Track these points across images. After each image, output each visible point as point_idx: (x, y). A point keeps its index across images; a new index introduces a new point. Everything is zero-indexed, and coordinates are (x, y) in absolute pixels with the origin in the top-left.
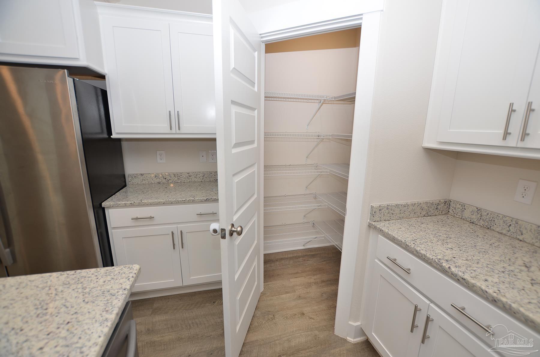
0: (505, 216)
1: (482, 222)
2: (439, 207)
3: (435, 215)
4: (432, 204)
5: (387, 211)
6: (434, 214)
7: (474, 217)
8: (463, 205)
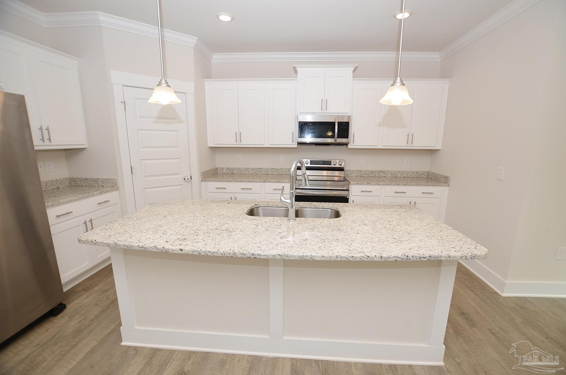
1: (230, 172)
8: (222, 168)
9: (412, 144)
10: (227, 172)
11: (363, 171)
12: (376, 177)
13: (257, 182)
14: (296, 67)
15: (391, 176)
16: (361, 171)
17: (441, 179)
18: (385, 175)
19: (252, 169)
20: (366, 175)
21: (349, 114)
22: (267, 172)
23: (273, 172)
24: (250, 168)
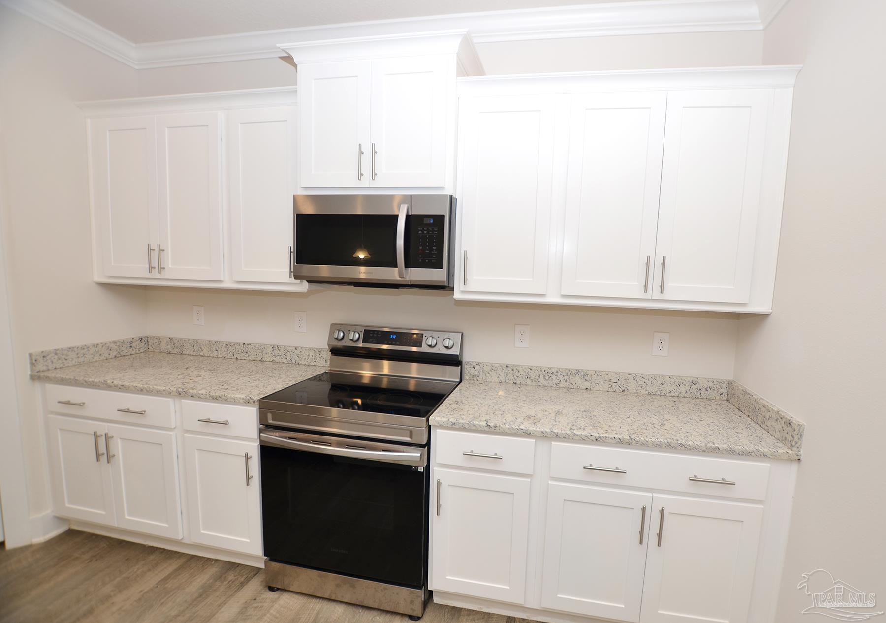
0: (189, 340)
1: (176, 350)
2: (134, 345)
3: (131, 355)
4: (123, 342)
5: (56, 357)
6: (129, 354)
7: (169, 347)
8: (159, 338)
9: (662, 292)
11: (520, 369)
14: (289, 52)
15: (606, 386)
17: (769, 423)
18: (587, 385)
20: (530, 381)
21: (448, 192)
22: (261, 354)
23: (275, 356)
24: (220, 342)
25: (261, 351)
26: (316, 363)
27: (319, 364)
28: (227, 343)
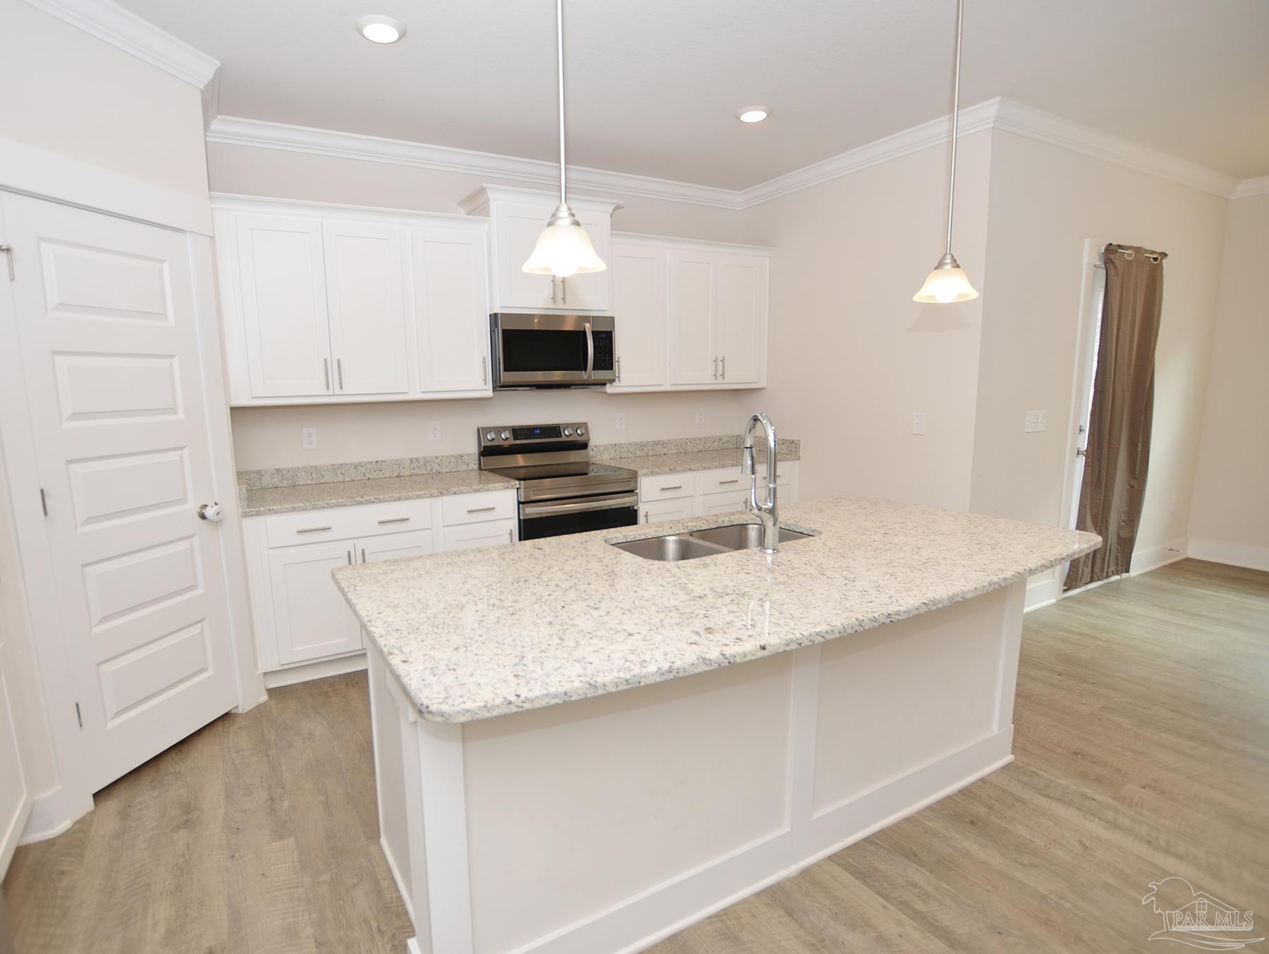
0: (304, 467)
1: (285, 483)
7: (275, 480)
10: (276, 481)
12: (650, 458)
13: (419, 497)
14: (488, 190)
16: (620, 446)
19: (353, 466)
20: (630, 455)
21: (610, 314)
22: (398, 470)
23: (414, 469)
24: (347, 464)
25: (397, 466)
26: (457, 469)
27: (461, 469)
28: (357, 464)
